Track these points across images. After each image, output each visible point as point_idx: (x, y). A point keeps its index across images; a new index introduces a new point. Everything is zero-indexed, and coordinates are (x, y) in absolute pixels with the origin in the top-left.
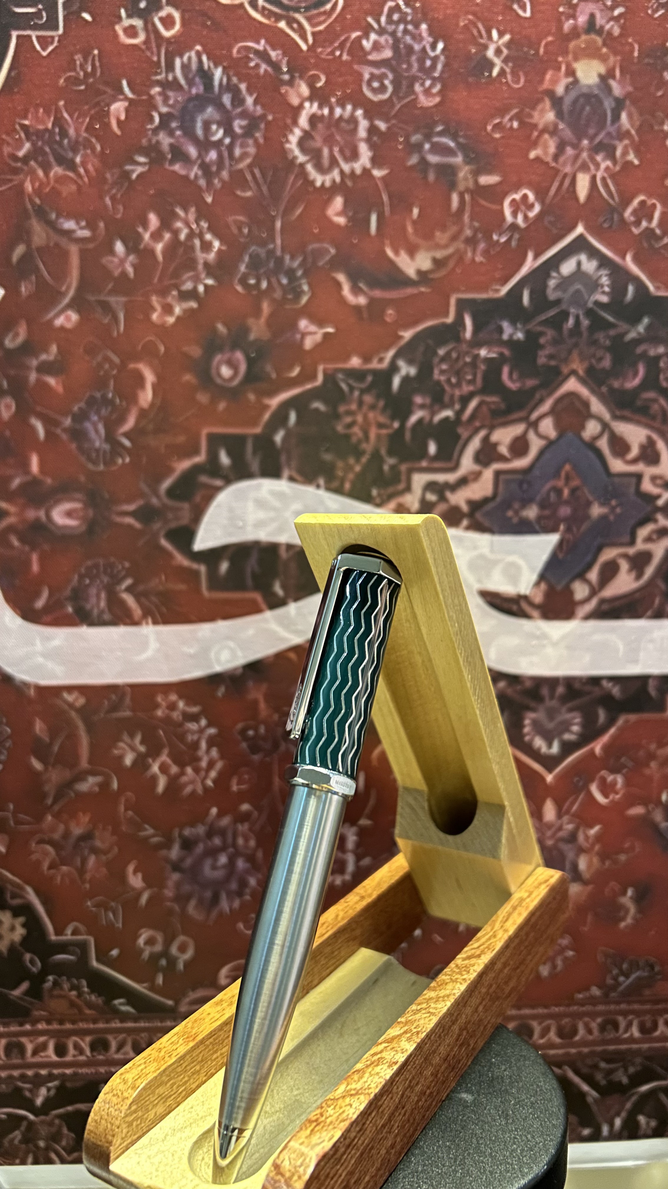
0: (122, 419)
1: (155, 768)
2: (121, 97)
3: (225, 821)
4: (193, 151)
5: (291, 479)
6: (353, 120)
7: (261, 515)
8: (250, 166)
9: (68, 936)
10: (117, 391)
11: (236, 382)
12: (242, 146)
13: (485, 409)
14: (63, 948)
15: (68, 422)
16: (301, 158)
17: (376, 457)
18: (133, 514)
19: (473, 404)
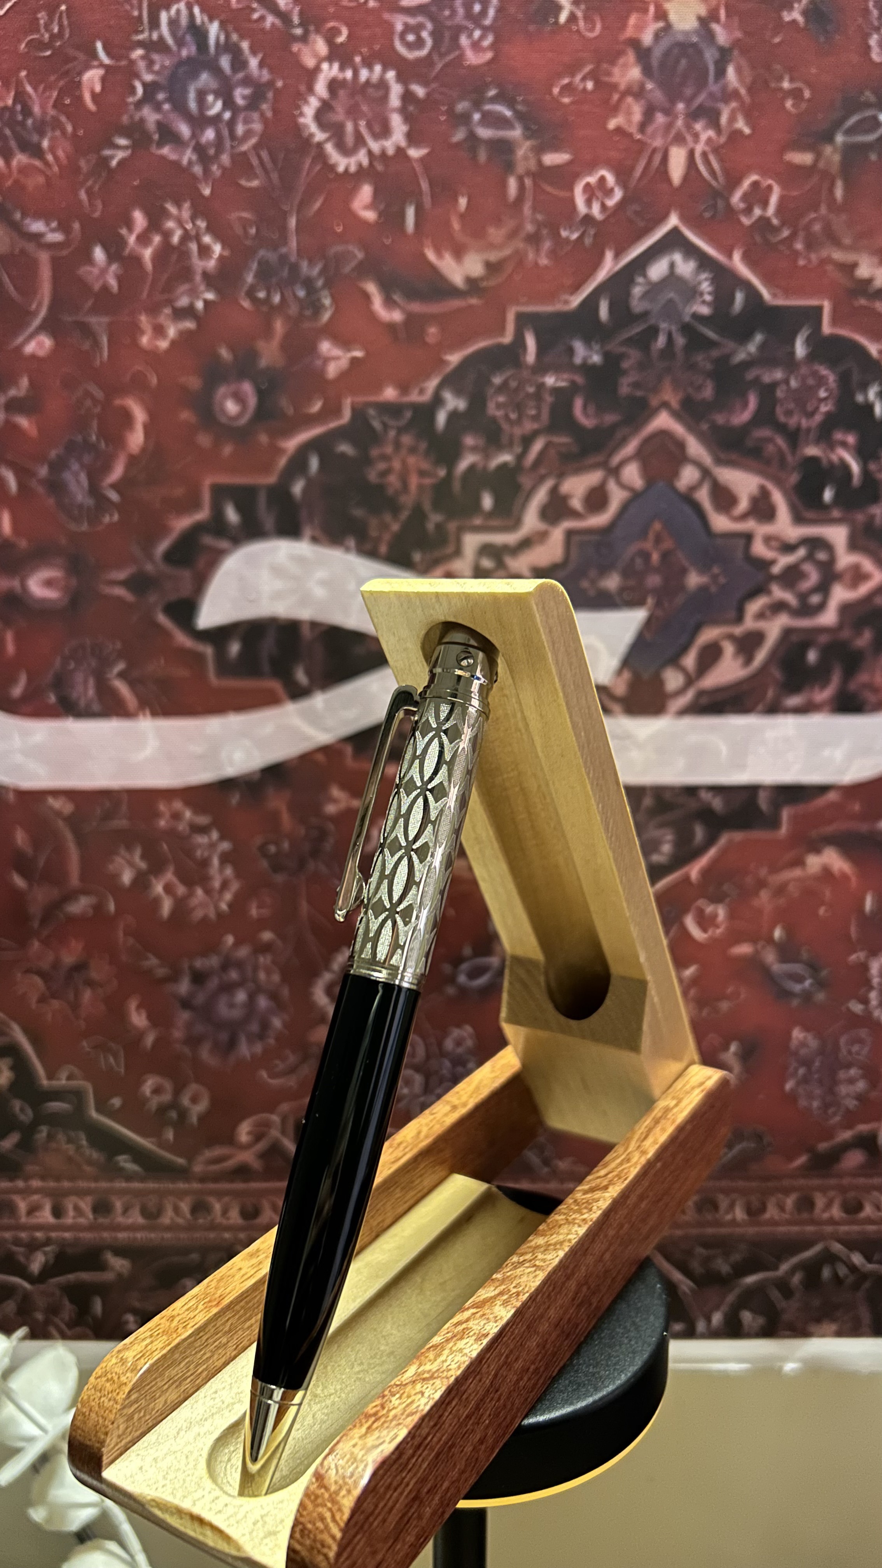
0: (107, 468)
1: (159, 888)
2: (95, 63)
3: (243, 952)
4: (185, 130)
5: (315, 540)
6: (383, 85)
7: (279, 585)
8: (256, 147)
9: (62, 1081)
10: (101, 434)
11: (243, 421)
12: (246, 121)
13: (552, 452)
14: (56, 1095)
15: (43, 471)
16: (319, 136)
17: (419, 515)
18: (124, 583)
19: (537, 446)
